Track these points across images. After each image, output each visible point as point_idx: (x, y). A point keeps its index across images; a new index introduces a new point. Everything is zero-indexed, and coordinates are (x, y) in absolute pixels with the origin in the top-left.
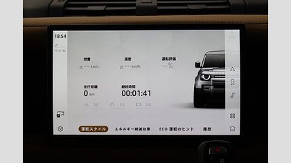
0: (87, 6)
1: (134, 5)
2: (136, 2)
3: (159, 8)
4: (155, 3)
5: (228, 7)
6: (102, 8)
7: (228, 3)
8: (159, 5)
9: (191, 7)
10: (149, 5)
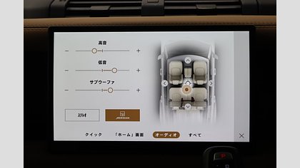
0: (90, 5)
1: (140, 5)
2: (142, 2)
3: (166, 8)
4: (161, 3)
5: (239, 7)
6: (106, 8)
7: (239, 3)
8: (166, 4)
9: (200, 7)
10: (155, 4)
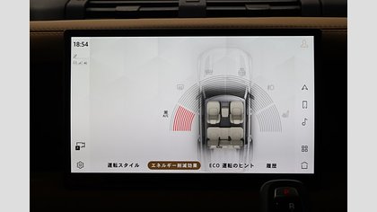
0: (115, 6)
1: (176, 5)
2: (179, 2)
4: (203, 2)
5: (298, 7)
7: (298, 3)
8: (209, 4)
9: (250, 8)
10: (196, 4)
